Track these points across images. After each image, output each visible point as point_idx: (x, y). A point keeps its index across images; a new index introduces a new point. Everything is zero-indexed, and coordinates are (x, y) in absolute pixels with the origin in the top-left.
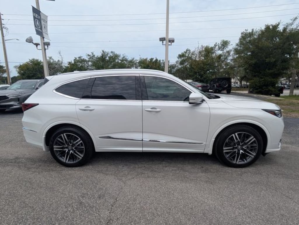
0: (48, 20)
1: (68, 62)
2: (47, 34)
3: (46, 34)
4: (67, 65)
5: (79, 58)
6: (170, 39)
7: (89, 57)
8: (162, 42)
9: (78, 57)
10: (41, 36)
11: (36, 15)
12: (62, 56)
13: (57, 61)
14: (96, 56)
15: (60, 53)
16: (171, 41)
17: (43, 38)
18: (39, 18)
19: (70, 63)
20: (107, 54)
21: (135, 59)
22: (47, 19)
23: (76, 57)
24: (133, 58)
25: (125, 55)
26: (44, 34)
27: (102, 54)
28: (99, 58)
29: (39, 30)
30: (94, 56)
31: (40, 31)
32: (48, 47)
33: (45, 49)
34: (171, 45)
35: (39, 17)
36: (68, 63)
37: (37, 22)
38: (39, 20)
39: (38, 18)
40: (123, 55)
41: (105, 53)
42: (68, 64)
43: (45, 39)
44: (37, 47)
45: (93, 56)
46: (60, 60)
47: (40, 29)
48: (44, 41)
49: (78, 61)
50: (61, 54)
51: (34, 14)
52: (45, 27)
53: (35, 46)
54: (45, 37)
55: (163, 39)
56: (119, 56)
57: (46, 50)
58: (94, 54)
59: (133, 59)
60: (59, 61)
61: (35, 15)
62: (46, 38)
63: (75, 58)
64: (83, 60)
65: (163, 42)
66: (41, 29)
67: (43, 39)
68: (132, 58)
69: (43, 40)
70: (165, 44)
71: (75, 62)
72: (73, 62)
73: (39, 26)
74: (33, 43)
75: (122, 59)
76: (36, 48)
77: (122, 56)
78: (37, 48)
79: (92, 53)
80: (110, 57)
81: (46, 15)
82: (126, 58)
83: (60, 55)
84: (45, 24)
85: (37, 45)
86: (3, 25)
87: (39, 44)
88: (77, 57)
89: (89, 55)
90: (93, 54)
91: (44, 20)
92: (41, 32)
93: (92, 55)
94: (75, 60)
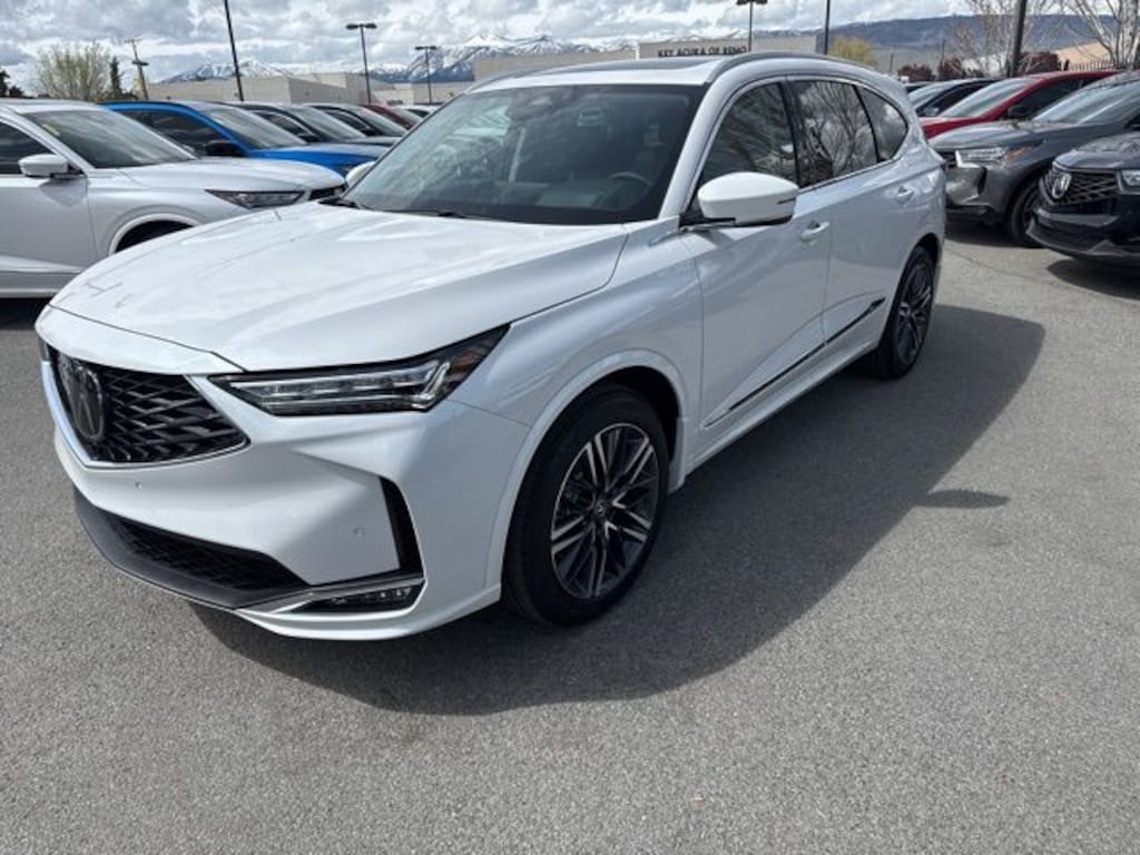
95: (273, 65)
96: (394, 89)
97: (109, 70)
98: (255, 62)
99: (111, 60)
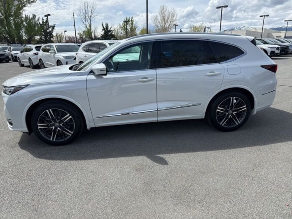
95: (251, 26)
96: (280, 32)
97: (204, 29)
98: (246, 26)
99: (204, 27)
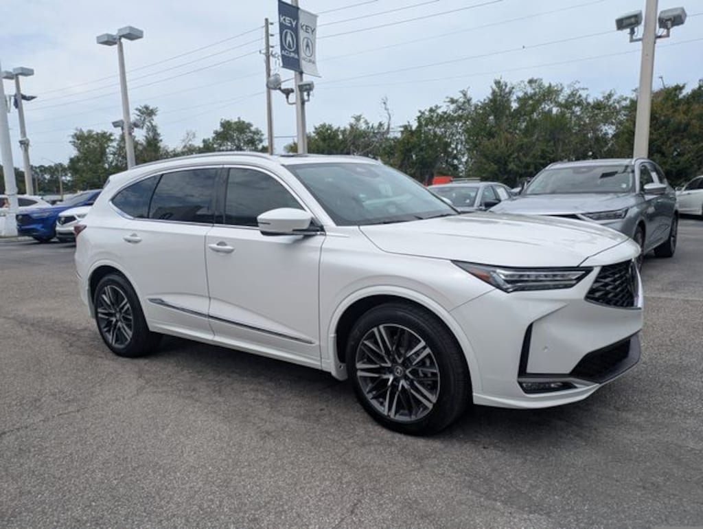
0: (318, 24)
1: (401, 127)
2: (314, 63)
3: (310, 61)
4: (399, 135)
5: (431, 110)
6: (665, 16)
7: (453, 107)
8: (628, 30)
9: (428, 108)
10: (296, 71)
11: (287, 18)
12: (390, 112)
13: (376, 125)
14: (474, 102)
15: (385, 103)
16: (670, 20)
17: (301, 73)
18: (294, 26)
19: (406, 128)
20: (507, 90)
21: (615, 97)
22: (316, 22)
23: (423, 110)
24: (607, 93)
25: (577, 86)
26: (304, 64)
27: (494, 92)
28: (484, 106)
29: (292, 55)
30: (469, 101)
31: (293, 58)
32: (308, 95)
33: (303, 103)
34: (668, 35)
35: (294, 24)
36: (402, 129)
37: (289, 35)
38: (292, 30)
39: (292, 25)
40: (569, 86)
41: (504, 87)
42: (402, 132)
43: (304, 75)
44: (287, 97)
45: (464, 102)
46: (385, 121)
47: (293, 52)
48: (301, 79)
49: (429, 121)
50: (388, 107)
51: (282, 19)
52: (310, 44)
53: (284, 96)
54: (304, 70)
55: (633, 20)
56: (558, 92)
57: (306, 103)
58: (469, 95)
59: (610, 96)
60: (381, 125)
61: (284, 19)
62: (306, 74)
63: (420, 111)
64: (442, 117)
65: (632, 32)
66: (297, 51)
67: (299, 76)
68: (603, 93)
69: (298, 80)
70: (640, 36)
71: (420, 126)
72: (415, 125)
73: (292, 46)
74: (280, 89)
75: (567, 101)
76: (286, 99)
77: (567, 92)
78: (288, 101)
79: (462, 92)
80: (523, 101)
81: (314, 13)
82: (580, 96)
83: (386, 109)
84: (310, 37)
85: (287, 92)
86: (271, 49)
87: (292, 91)
88: (425, 108)
89: (452, 101)
90: (465, 95)
91: (306, 26)
92: (296, 59)
93: (462, 100)
94: (419, 118)
